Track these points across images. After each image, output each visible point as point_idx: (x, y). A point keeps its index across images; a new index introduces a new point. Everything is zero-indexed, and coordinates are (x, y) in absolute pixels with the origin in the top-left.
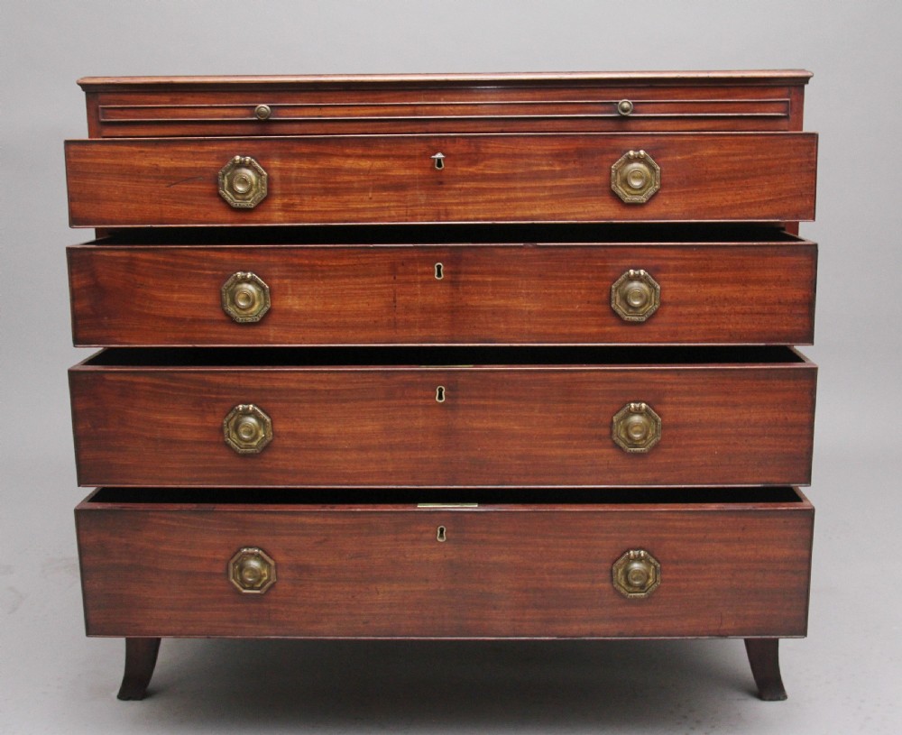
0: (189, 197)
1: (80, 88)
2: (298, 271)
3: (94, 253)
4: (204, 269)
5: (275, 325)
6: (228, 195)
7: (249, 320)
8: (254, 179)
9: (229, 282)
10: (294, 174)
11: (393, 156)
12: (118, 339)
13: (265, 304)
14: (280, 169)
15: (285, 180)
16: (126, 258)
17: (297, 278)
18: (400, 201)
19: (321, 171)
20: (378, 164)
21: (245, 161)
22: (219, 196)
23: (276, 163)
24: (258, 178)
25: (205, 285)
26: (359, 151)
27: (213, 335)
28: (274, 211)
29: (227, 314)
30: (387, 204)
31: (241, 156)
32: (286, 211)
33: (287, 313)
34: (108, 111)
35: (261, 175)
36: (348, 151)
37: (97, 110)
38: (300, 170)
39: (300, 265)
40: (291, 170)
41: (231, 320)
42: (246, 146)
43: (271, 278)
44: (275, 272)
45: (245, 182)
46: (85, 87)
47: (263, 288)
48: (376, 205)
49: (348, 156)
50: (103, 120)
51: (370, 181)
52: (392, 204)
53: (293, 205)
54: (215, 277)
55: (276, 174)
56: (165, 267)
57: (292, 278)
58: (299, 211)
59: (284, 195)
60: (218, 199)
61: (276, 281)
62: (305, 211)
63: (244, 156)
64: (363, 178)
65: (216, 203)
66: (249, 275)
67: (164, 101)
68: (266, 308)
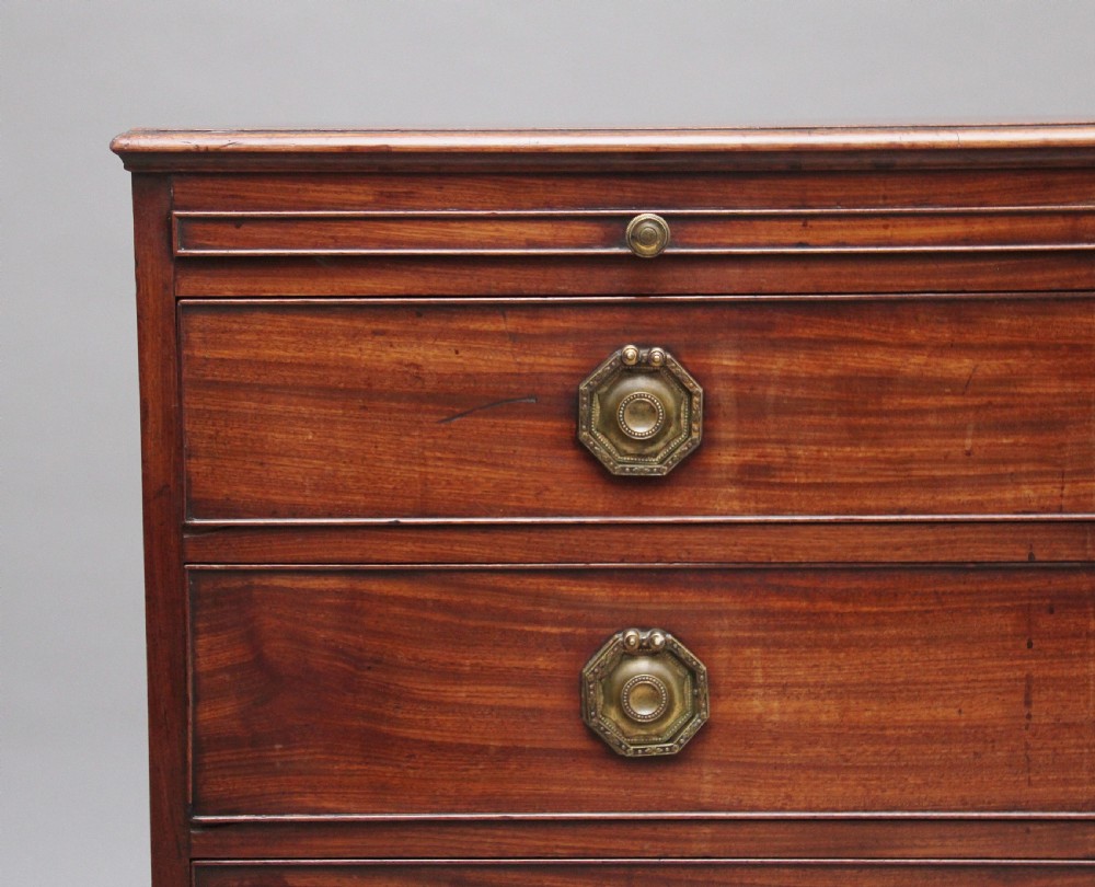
0: (498, 449)
1: (118, 161)
2: (783, 628)
3: (256, 581)
4: (539, 622)
5: (718, 763)
6: (602, 445)
7: (654, 749)
8: (670, 401)
9: (604, 655)
10: (772, 391)
11: (1031, 346)
12: (309, 800)
13: (696, 709)
14: (736, 379)
15: (750, 408)
16: (338, 593)
17: (779, 644)
18: (1042, 461)
19: (845, 382)
20: (991, 366)
21: (650, 359)
22: (579, 445)
23: (726, 361)
24: (679, 402)
25: (541, 662)
26: (945, 334)
27: (556, 789)
28: (721, 484)
29: (594, 735)
30: (1011, 469)
31: (639, 346)
32: (749, 484)
33: (749, 732)
34: (198, 228)
35: (690, 394)
36: (913, 334)
37: (167, 224)
38: (788, 380)
39: (788, 613)
40: (766, 380)
41: (604, 751)
42: (652, 318)
43: (713, 644)
44: (721, 630)
45: (644, 410)
46: (133, 159)
47: (693, 672)
48: (980, 470)
49: (914, 347)
50: (182, 251)
51: (966, 408)
52: (1024, 468)
53: (767, 469)
54: (566, 642)
55: (724, 391)
56: (438, 617)
57: (763, 643)
58: (781, 485)
59: (743, 444)
60: (570, 453)
61: (722, 656)
62: (797, 486)
63: (649, 346)
64: (950, 401)
65: (568, 463)
66: (659, 639)
67: (355, 201)
68: (697, 721)
